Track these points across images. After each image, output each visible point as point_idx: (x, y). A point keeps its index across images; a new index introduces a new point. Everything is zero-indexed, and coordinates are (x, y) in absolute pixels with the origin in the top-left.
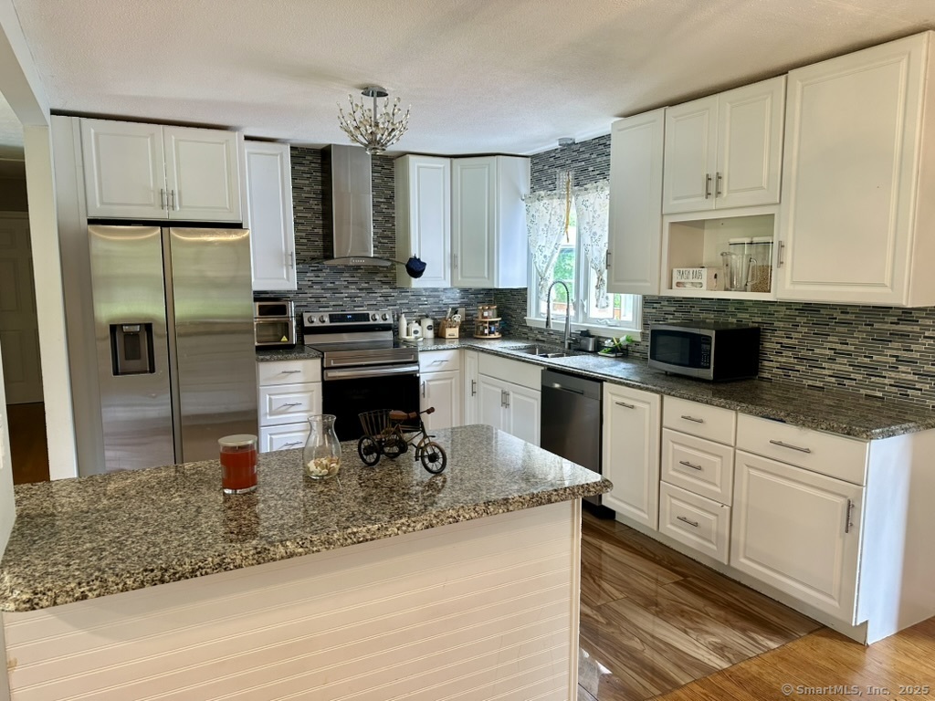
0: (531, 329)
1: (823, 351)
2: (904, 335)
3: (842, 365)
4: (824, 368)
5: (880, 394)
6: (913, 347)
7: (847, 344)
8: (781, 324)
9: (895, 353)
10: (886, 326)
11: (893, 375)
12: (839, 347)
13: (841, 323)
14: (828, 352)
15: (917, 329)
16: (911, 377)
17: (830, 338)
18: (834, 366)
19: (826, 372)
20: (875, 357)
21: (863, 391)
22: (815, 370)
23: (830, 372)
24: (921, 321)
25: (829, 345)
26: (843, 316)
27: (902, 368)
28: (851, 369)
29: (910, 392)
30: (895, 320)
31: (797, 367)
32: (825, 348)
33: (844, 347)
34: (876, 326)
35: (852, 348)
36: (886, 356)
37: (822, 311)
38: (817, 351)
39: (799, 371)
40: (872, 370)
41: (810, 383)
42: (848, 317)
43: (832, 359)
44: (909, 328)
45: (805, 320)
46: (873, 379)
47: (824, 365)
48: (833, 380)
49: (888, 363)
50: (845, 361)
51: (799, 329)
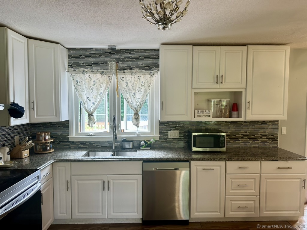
0: (73, 142)
1: (239, 135)
2: (264, 128)
3: (246, 139)
4: (240, 141)
5: (257, 146)
6: (266, 131)
7: (247, 132)
8: (224, 128)
9: (261, 133)
10: (258, 126)
11: (261, 140)
12: (244, 133)
13: (245, 126)
14: (241, 135)
15: (267, 126)
16: (266, 140)
17: (241, 131)
18: (243, 140)
19: (240, 142)
20: (255, 135)
21: (252, 146)
22: (237, 142)
23: (242, 142)
24: (268, 124)
25: (241, 133)
26: (245, 124)
27: (263, 137)
28: (248, 140)
29: (266, 144)
30: (261, 124)
31: (231, 142)
32: (240, 134)
33: (246, 133)
34: (255, 126)
35: (248, 133)
36: (258, 135)
37: (238, 123)
38: (237, 135)
39: (231, 143)
40: (255, 139)
41: (235, 146)
42: (247, 124)
43: (242, 138)
44: (265, 126)
45: (232, 126)
46: (255, 142)
47: (240, 140)
48: (243, 144)
49: (260, 136)
50: (246, 137)
51: (231, 129)
